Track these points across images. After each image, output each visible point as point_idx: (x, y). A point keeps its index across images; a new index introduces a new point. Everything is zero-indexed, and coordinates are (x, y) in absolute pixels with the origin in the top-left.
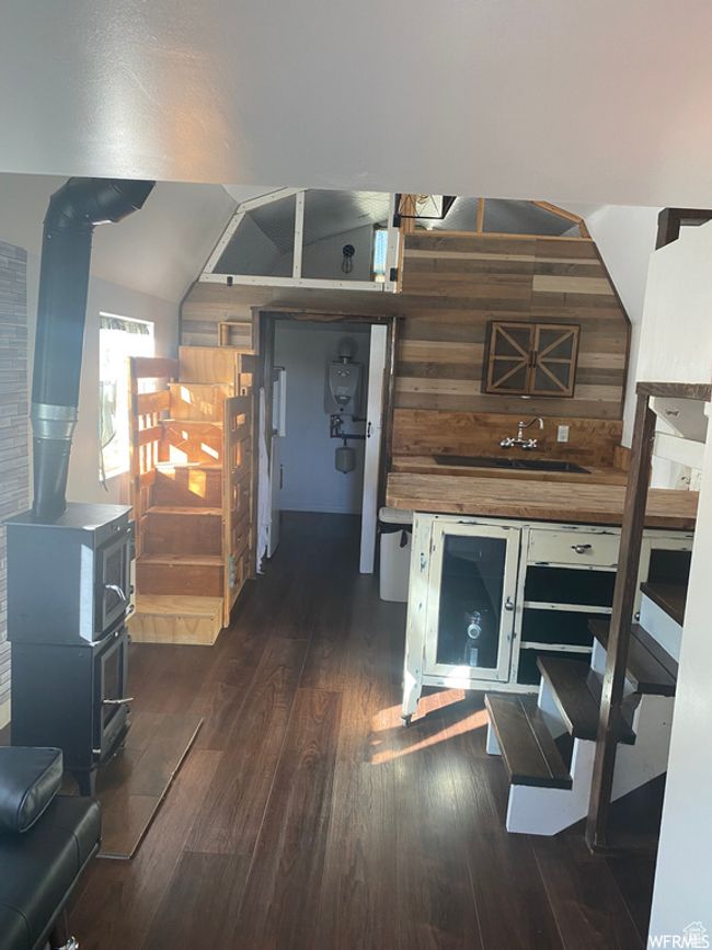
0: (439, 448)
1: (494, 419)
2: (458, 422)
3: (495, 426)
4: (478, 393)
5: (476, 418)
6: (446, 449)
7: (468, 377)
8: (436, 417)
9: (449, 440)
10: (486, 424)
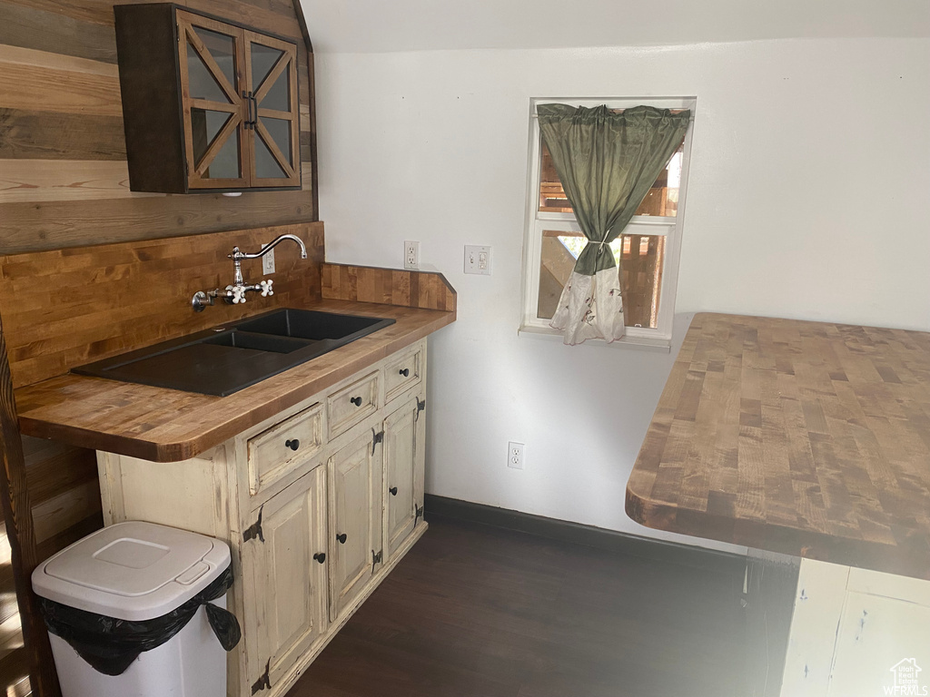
0: (81, 350)
1: (174, 249)
2: (110, 271)
3: (178, 264)
4: (126, 192)
5: (143, 256)
6: (97, 347)
7: (100, 153)
8: (60, 269)
9: (98, 319)
10: (162, 266)
